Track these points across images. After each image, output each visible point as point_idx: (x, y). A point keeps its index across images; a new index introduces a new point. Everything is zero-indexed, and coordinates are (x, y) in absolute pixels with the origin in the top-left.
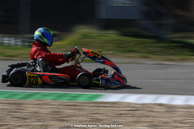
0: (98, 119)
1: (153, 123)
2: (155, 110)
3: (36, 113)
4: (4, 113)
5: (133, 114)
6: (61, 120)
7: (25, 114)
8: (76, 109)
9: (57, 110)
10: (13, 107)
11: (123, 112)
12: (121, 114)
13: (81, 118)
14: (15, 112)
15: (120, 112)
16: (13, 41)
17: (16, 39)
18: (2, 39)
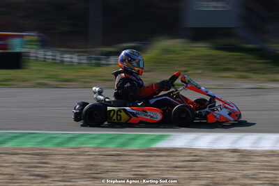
0: (143, 175)
1: (215, 179)
2: (224, 159)
3: (63, 167)
4: (21, 168)
5: (192, 167)
6: (94, 178)
7: (47, 169)
8: (118, 161)
9: (92, 163)
10: (36, 159)
12: (176, 167)
13: (121, 175)
14: (36, 167)
15: (175, 164)
16: (75, 59)
17: (79, 56)
18: (62, 56)
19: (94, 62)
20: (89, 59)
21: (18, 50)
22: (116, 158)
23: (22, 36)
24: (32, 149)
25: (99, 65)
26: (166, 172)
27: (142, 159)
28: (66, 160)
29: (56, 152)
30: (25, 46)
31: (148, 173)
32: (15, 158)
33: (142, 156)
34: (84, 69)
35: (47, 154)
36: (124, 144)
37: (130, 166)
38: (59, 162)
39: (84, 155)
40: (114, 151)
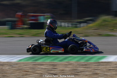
3: (63, 70)
4: (45, 71)
6: (76, 75)
7: (56, 71)
8: (85, 67)
9: (75, 68)
10: (51, 67)
11: (112, 68)
12: (110, 70)
13: (87, 73)
14: (51, 70)
15: (110, 68)
16: (66, 25)
17: (68, 23)
18: (61, 23)
19: (74, 26)
20: (72, 24)
21: (42, 21)
22: (85, 66)
23: (44, 15)
24: (49, 63)
25: (77, 27)
26: (106, 72)
27: (96, 66)
28: (64, 67)
29: (59, 64)
30: (45, 20)
31: (98, 72)
32: (42, 67)
33: (95, 65)
34: (71, 29)
35: (56, 65)
36: (88, 60)
37: (91, 69)
38: (61, 68)
39: (71, 65)
40: (84, 63)
